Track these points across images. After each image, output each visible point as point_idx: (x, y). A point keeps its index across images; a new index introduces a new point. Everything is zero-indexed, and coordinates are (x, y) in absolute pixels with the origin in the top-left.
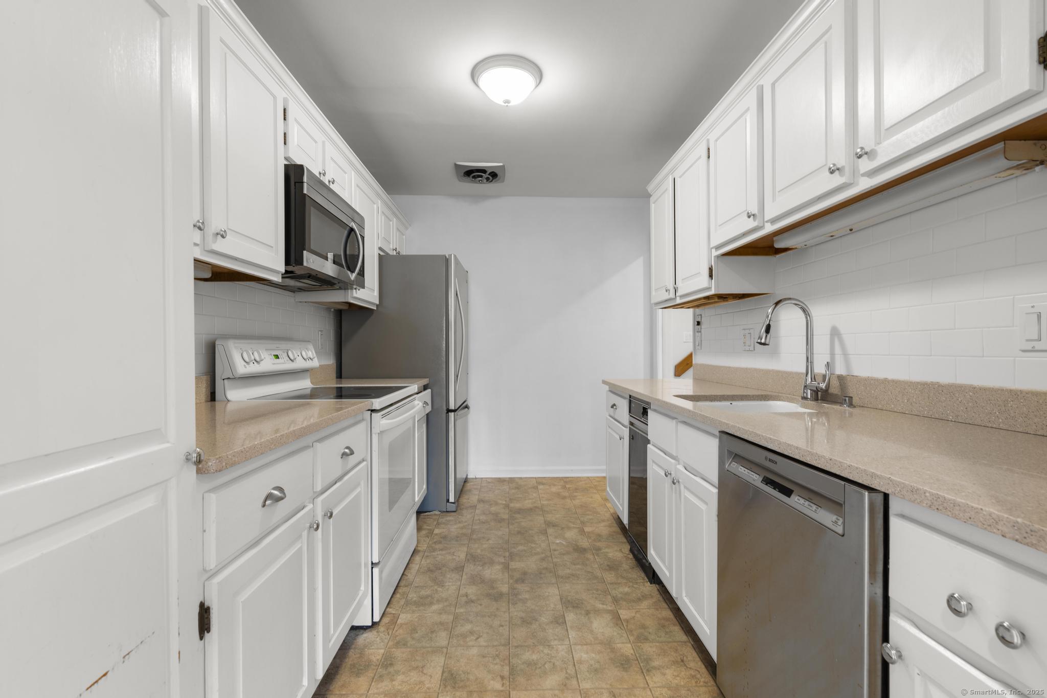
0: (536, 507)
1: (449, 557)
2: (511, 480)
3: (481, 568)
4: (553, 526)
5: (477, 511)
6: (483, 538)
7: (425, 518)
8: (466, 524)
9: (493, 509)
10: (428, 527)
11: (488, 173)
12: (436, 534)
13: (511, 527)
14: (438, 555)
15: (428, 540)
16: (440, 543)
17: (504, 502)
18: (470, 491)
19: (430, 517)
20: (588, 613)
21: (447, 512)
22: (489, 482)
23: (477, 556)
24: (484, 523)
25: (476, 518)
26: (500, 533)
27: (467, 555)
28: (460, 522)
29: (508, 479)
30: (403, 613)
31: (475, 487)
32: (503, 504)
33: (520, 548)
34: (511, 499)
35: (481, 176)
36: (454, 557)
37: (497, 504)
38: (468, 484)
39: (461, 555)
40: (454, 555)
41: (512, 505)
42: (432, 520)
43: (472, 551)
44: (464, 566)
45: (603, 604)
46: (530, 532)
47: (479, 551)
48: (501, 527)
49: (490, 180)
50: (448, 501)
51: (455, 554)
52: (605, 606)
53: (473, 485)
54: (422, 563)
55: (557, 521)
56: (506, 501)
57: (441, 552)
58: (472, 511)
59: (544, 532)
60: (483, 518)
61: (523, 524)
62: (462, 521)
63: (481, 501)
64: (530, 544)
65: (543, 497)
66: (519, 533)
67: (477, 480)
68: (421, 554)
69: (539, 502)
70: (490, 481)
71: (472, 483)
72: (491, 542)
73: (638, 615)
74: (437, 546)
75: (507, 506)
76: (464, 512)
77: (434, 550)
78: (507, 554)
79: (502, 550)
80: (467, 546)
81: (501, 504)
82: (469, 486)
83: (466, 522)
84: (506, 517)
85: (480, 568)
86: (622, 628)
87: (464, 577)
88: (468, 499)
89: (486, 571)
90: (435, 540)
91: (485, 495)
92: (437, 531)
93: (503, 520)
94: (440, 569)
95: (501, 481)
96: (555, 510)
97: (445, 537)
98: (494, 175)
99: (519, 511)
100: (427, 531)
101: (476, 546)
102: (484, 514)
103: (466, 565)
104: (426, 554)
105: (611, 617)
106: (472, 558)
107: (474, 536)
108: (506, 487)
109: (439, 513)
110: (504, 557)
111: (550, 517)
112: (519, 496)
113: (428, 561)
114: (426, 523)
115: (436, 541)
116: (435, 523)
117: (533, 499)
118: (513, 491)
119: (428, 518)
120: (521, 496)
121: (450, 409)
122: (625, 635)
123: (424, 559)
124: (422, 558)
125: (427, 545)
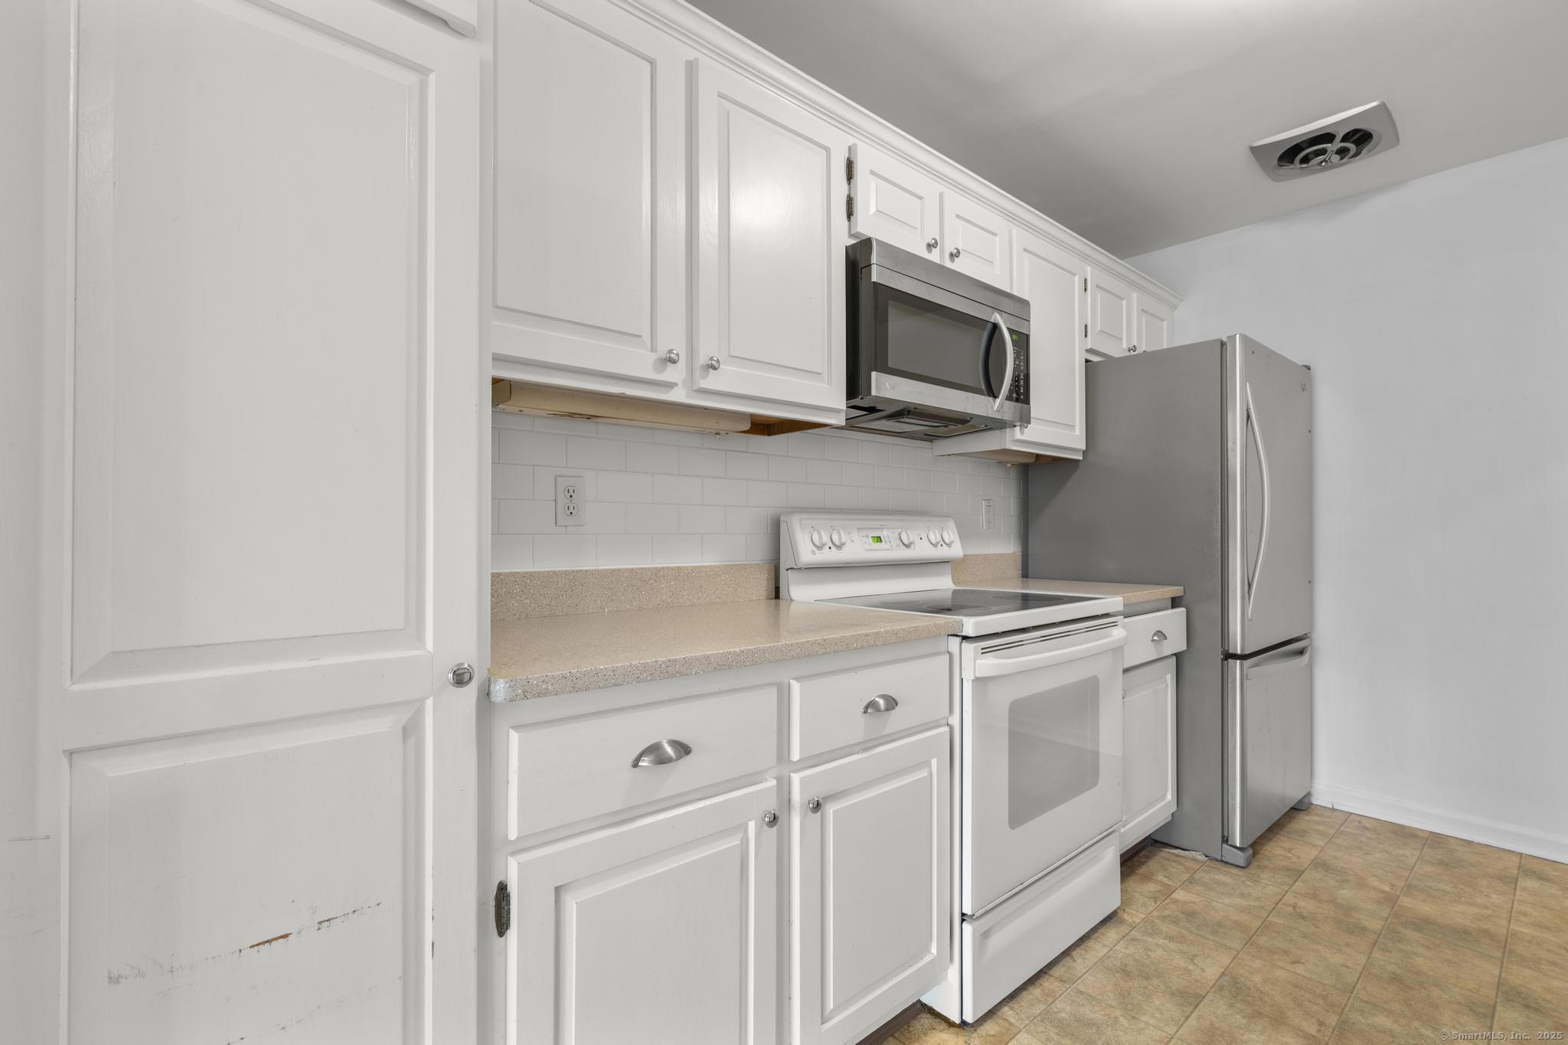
0: (1486, 933)
1: (1180, 962)
2: (1436, 840)
3: (1245, 1022)
4: (1527, 1006)
5: (1299, 885)
6: (1286, 952)
7: (1167, 860)
8: (1257, 904)
9: (1346, 894)
10: (1166, 880)
11: (1339, 137)
12: (1176, 901)
13: (1376, 954)
14: (1157, 945)
15: (1151, 906)
16: (1176, 922)
17: (1387, 888)
18: (1304, 832)
19: (1180, 859)
21: (1222, 861)
22: (1366, 828)
23: (1249, 988)
24: (1303, 918)
25: (1289, 898)
26: (1336, 959)
27: (1223, 974)
28: (1242, 895)
29: (1426, 835)
30: (1029, 1032)
31: (1321, 828)
32: (1383, 892)
33: (1381, 1020)
34: (1410, 887)
35: (1323, 152)
36: (1191, 967)
37: (1361, 884)
38: (1307, 818)
39: (1211, 970)
40: (1192, 960)
41: (1406, 901)
42: (1181, 867)
43: (1242, 972)
44: (1204, 997)
46: (1435, 992)
47: (1257, 978)
48: (1347, 944)
49: (1352, 153)
50: (1225, 840)
51: (1195, 962)
53: (1318, 823)
54: (1117, 948)
55: (1549, 997)
56: (1392, 885)
57: (1166, 942)
58: (1286, 880)
59: (1486, 1014)
60: (1306, 905)
61: (1419, 961)
62: (1249, 895)
63: (1318, 864)
64: (1416, 1024)
65: (1525, 914)
66: (1395, 979)
67: (1336, 813)
68: (1124, 929)
69: (1504, 923)
70: (1368, 825)
71: (1316, 818)
72: (1300, 969)
74: (1165, 927)
75: (1391, 900)
76: (1265, 876)
77: (1156, 932)
78: (1333, 1020)
79: (1321, 1002)
80: (1235, 953)
81: (1374, 888)
82: (1302, 821)
83: (1257, 899)
84: (1375, 925)
85: (1239, 1019)
87: (1193, 1021)
88: (1290, 850)
89: (1253, 1036)
90: (1167, 912)
91: (1338, 854)
92: (1180, 895)
93: (1363, 930)
94: (1147, 978)
95: (1402, 833)
96: (1554, 964)
97: (1191, 915)
98: (1359, 138)
99: (1422, 924)
100: (1159, 888)
101: (1258, 964)
102: (1315, 897)
103: (1210, 996)
104: (1133, 933)
106: (1233, 987)
107: (1263, 940)
108: (1410, 853)
109: (1204, 858)
110: (1321, 1024)
111: (1521, 976)
112: (1442, 886)
113: (1131, 950)
114: (1165, 870)
115: (1169, 916)
116: (1186, 876)
117: (1486, 907)
118: (1429, 869)
119: (1174, 861)
120: (1448, 888)
123: (1122, 942)
124: (1122, 939)
125: (1144, 916)
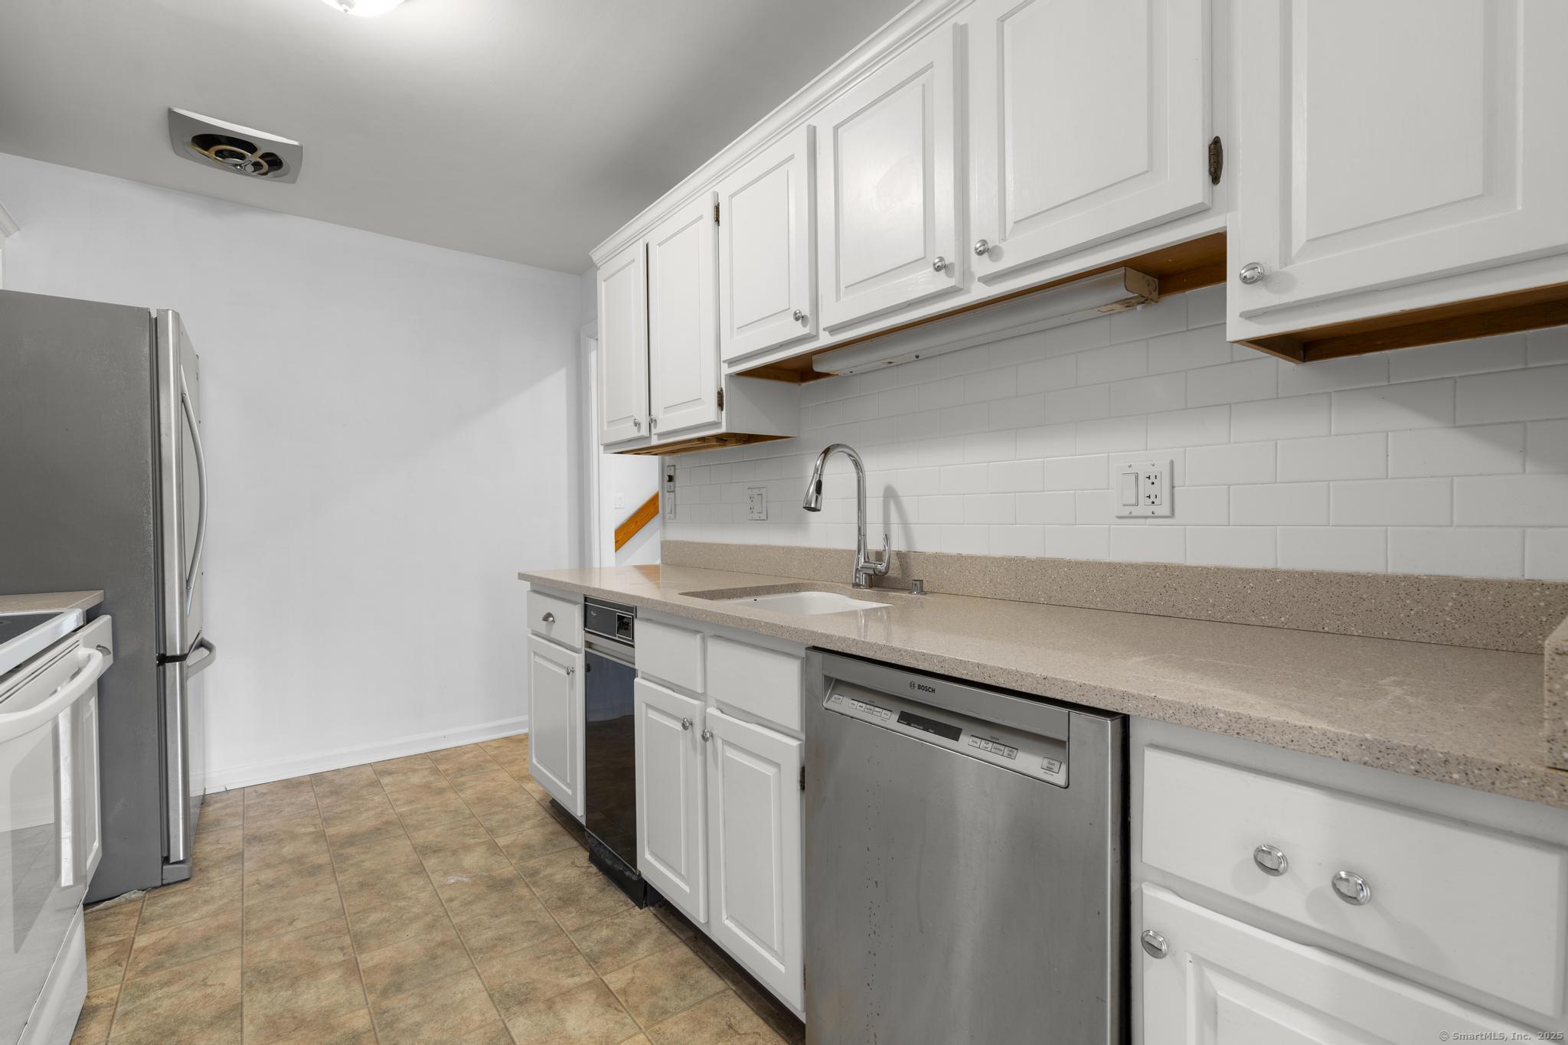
0: (388, 823)
1: (192, 995)
2: (317, 779)
3: (290, 992)
4: (435, 852)
5: (248, 865)
6: (278, 921)
7: (97, 919)
8: (225, 900)
9: (288, 850)
10: (114, 939)
11: (260, 153)
12: (143, 949)
13: (340, 878)
14: (158, 999)
15: (118, 971)
16: (159, 966)
17: (312, 829)
18: (217, 822)
19: (112, 910)
20: (550, 1004)
21: (163, 885)
22: (265, 794)
23: (273, 967)
24: (271, 886)
25: (249, 880)
26: (318, 899)
27: (243, 974)
28: (206, 902)
29: (309, 778)
31: (228, 811)
32: (313, 833)
33: (375, 917)
34: (325, 820)
36: (209, 990)
37: (294, 837)
38: (210, 809)
39: (228, 977)
40: (205, 985)
41: (330, 831)
42: (121, 917)
43: (257, 960)
44: (242, 1003)
45: (573, 976)
46: (389, 877)
47: (274, 955)
48: (317, 884)
49: (262, 171)
50: (166, 860)
51: (210, 983)
52: (577, 979)
53: (223, 808)
54: (112, 1035)
55: (439, 840)
56: (314, 825)
57: (165, 989)
58: (235, 866)
59: (420, 870)
60: (267, 876)
61: (367, 864)
62: (212, 898)
63: (251, 839)
64: (393, 903)
65: (397, 800)
66: (362, 885)
67: (231, 794)
68: (104, 1015)
69: (391, 811)
70: (264, 791)
71: (218, 805)
72: (299, 924)
73: (638, 974)
74: (153, 979)
75: (320, 836)
76: (213, 874)
77: (145, 991)
78: (347, 940)
79: (331, 935)
80: (239, 950)
81: (305, 834)
82: (212, 811)
83: (222, 896)
84: (324, 859)
85: (285, 994)
86: (620, 1008)
87: (249, 1028)
88: (217, 842)
89: (305, 996)
90: (142, 965)
91: (259, 824)
92: (142, 941)
93: (320, 866)
94: (173, 1034)
95: (292, 785)
96: (429, 820)
97: (170, 950)
98: (272, 162)
99: (351, 840)
100: (112, 950)
101: (264, 944)
102: (268, 866)
103: (246, 999)
104: (119, 1009)
105: (594, 996)
106: (259, 976)
107: (254, 924)
108: (307, 797)
109: (141, 894)
110: (342, 949)
111: (422, 837)
112: (344, 808)
113: (132, 1025)
114: (104, 930)
115: (146, 967)
116: (134, 921)
117: (377, 807)
118: (327, 801)
119: (107, 916)
120: (348, 807)
121: (168, 654)
122: (628, 1020)
123: (114, 1026)
124: (111, 1024)
125: (119, 986)
